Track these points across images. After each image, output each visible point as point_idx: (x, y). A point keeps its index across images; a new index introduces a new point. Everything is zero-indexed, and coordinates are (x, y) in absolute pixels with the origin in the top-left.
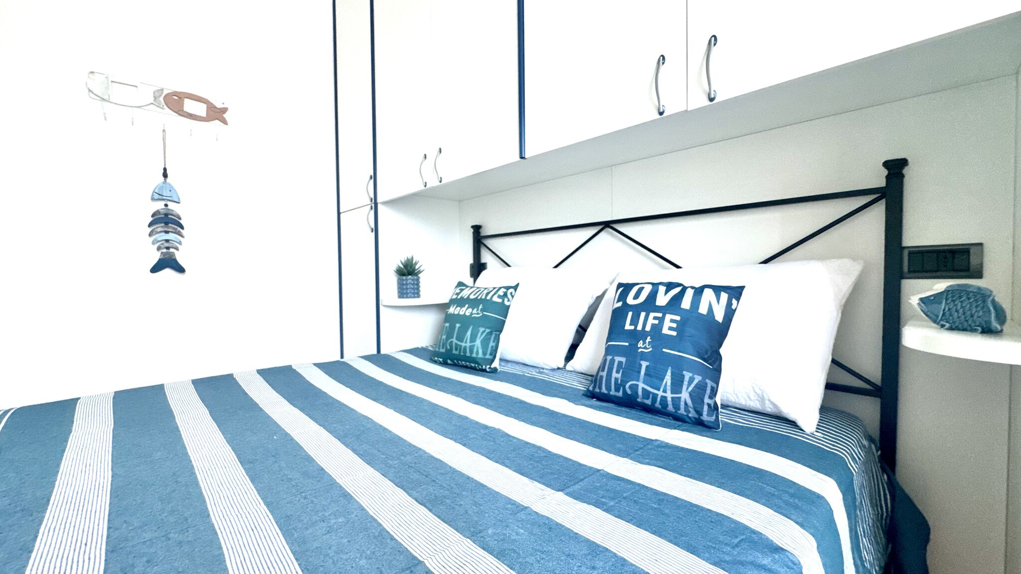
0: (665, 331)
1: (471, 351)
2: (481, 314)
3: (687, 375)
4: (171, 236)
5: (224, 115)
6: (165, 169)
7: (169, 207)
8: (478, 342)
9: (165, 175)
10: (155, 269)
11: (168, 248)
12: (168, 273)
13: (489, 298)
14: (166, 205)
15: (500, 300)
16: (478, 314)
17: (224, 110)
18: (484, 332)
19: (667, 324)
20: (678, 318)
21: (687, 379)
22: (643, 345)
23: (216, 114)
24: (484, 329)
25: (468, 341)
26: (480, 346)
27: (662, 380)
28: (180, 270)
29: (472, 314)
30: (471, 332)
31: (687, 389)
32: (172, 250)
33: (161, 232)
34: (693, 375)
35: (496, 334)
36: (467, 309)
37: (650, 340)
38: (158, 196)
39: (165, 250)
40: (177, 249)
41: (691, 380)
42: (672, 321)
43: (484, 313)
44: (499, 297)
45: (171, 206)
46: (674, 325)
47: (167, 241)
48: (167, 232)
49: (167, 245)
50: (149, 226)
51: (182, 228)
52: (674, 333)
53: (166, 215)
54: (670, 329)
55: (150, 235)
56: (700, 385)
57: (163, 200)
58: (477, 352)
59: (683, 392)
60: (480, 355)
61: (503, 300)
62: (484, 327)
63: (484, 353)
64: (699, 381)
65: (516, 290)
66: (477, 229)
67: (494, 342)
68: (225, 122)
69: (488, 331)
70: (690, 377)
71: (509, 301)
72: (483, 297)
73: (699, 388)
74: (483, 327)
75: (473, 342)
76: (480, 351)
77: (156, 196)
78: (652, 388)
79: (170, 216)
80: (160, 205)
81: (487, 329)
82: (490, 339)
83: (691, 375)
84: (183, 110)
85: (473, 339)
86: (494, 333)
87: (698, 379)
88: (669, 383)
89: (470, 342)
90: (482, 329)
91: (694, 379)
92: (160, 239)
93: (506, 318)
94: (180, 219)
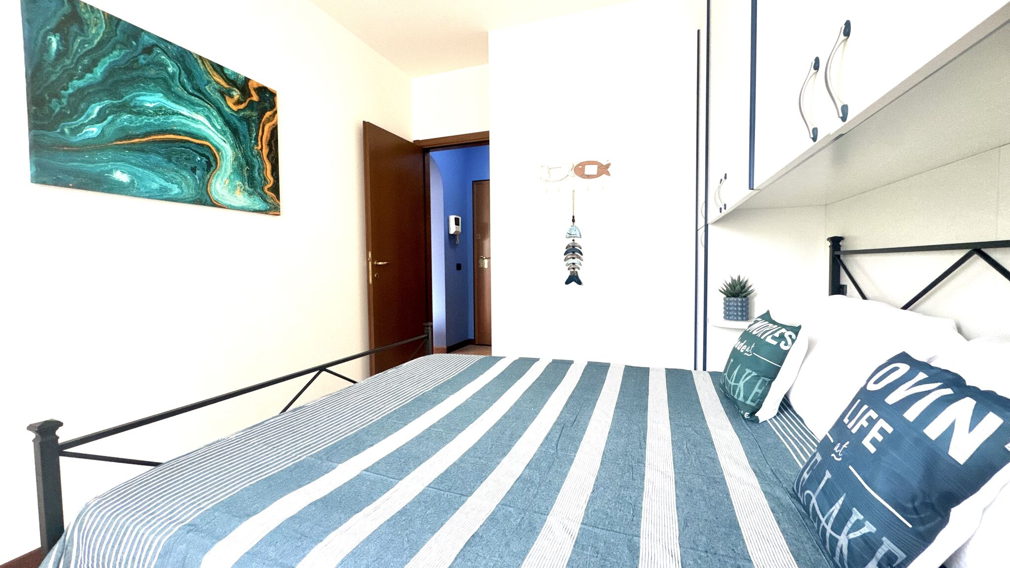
0: (866, 442)
1: (734, 392)
2: (751, 354)
3: (857, 516)
4: (576, 261)
5: (608, 170)
6: (573, 217)
7: (575, 242)
8: (741, 384)
9: (573, 221)
10: (568, 282)
11: (574, 269)
12: (573, 284)
13: (762, 338)
14: (573, 240)
15: (774, 343)
16: (749, 353)
17: (608, 166)
18: (750, 374)
19: (874, 433)
20: (889, 429)
21: (853, 519)
22: (837, 450)
23: (603, 169)
24: (751, 372)
25: (733, 381)
26: (742, 388)
27: (832, 505)
28: (579, 283)
29: (745, 352)
30: (738, 372)
31: (848, 533)
32: (576, 270)
33: (570, 258)
34: (864, 520)
35: (764, 381)
36: (744, 345)
37: (846, 447)
38: (570, 235)
39: (572, 270)
40: (579, 268)
41: (858, 525)
42: (882, 431)
43: (754, 353)
44: (774, 338)
45: (577, 241)
46: (880, 438)
47: (574, 264)
48: (573, 258)
49: (573, 266)
50: (565, 254)
51: (582, 254)
52: (872, 449)
53: (573, 247)
54: (874, 441)
55: (565, 260)
56: (867, 537)
57: (572, 237)
58: (739, 394)
59: (843, 534)
60: (741, 399)
61: (779, 344)
62: (751, 370)
63: (746, 398)
64: (870, 533)
65: (797, 334)
66: (836, 242)
67: (760, 388)
68: (608, 174)
69: (754, 374)
70: (858, 520)
71: (786, 344)
72: (759, 336)
73: (866, 542)
74: (749, 368)
75: (737, 383)
76: (742, 394)
77: (568, 235)
78: (820, 510)
79: (576, 247)
80: (570, 241)
81: (754, 372)
82: (756, 384)
83: (861, 517)
84: (584, 174)
85: (737, 380)
86: (762, 378)
87: (869, 528)
88: (834, 515)
89: (735, 382)
90: (748, 371)
91: (864, 526)
92: (569, 263)
93: (781, 364)
94: (581, 248)
